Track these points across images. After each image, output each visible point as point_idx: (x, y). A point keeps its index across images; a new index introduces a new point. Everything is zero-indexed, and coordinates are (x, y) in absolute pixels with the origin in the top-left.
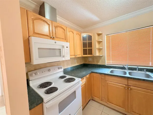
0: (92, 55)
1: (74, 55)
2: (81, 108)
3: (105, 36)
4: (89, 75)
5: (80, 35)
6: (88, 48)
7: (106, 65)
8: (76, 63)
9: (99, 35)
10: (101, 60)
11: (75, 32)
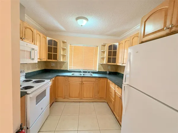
0: (57, 61)
1: (40, 59)
2: (49, 106)
3: (69, 45)
4: (54, 78)
5: (46, 39)
6: (53, 53)
7: (68, 70)
8: (37, 68)
9: (64, 42)
10: (64, 66)
11: (41, 35)
